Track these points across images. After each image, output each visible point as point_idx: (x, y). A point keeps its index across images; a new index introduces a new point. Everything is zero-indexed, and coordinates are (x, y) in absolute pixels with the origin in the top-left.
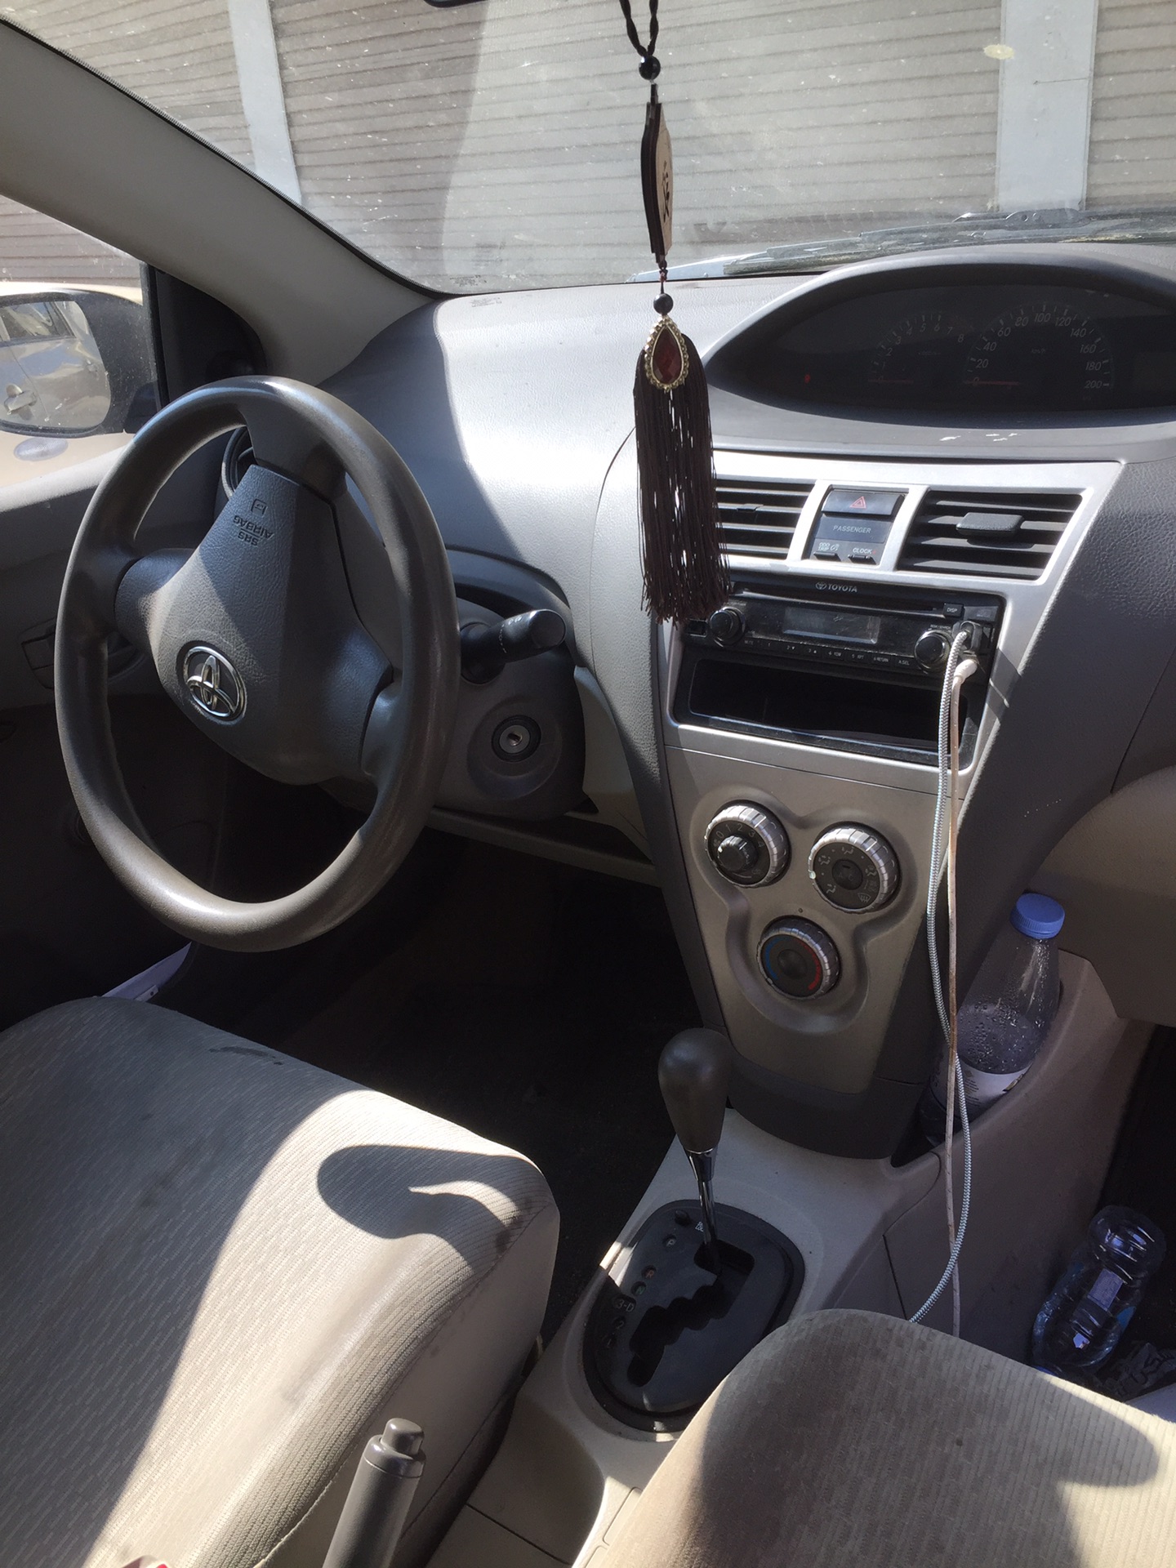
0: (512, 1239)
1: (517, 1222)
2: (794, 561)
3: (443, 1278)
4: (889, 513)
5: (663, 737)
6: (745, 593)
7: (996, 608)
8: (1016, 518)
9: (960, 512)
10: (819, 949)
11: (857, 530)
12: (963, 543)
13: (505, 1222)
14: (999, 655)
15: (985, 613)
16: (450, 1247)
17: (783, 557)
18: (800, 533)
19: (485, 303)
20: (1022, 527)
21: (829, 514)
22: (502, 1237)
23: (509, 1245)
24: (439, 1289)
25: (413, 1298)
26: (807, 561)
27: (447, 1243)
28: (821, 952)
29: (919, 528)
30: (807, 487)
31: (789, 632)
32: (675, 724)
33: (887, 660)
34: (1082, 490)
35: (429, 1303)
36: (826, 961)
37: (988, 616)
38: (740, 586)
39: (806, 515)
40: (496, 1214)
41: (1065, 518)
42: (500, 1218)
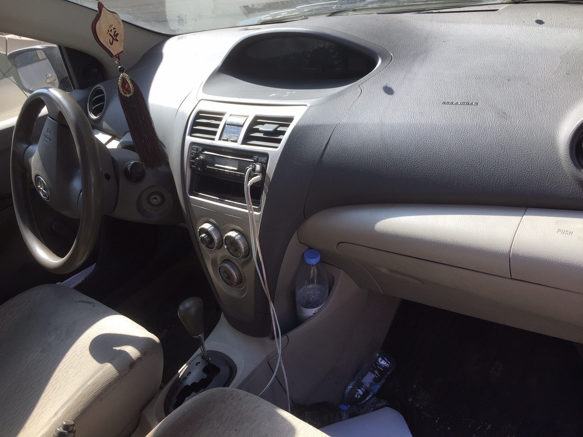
0: (136, 364)
1: (139, 359)
2: (217, 142)
3: (108, 377)
4: (242, 125)
5: (186, 199)
6: (206, 152)
7: (266, 158)
8: (276, 126)
9: (263, 124)
10: (232, 270)
11: (234, 130)
12: (261, 135)
13: (134, 359)
14: (266, 174)
15: (263, 160)
16: (113, 367)
17: (213, 139)
18: (219, 131)
19: (181, 38)
20: (277, 129)
21: (228, 125)
22: (132, 364)
23: (134, 366)
24: (105, 380)
25: (97, 383)
26: (220, 141)
27: (112, 366)
28: (233, 271)
29: (251, 129)
30: (223, 114)
31: (216, 165)
32: (189, 196)
33: (240, 175)
34: (294, 116)
35: (101, 385)
36: (235, 274)
37: (264, 161)
38: (204, 150)
39: (222, 124)
40: (132, 357)
41: (287, 126)
42: (133, 358)
